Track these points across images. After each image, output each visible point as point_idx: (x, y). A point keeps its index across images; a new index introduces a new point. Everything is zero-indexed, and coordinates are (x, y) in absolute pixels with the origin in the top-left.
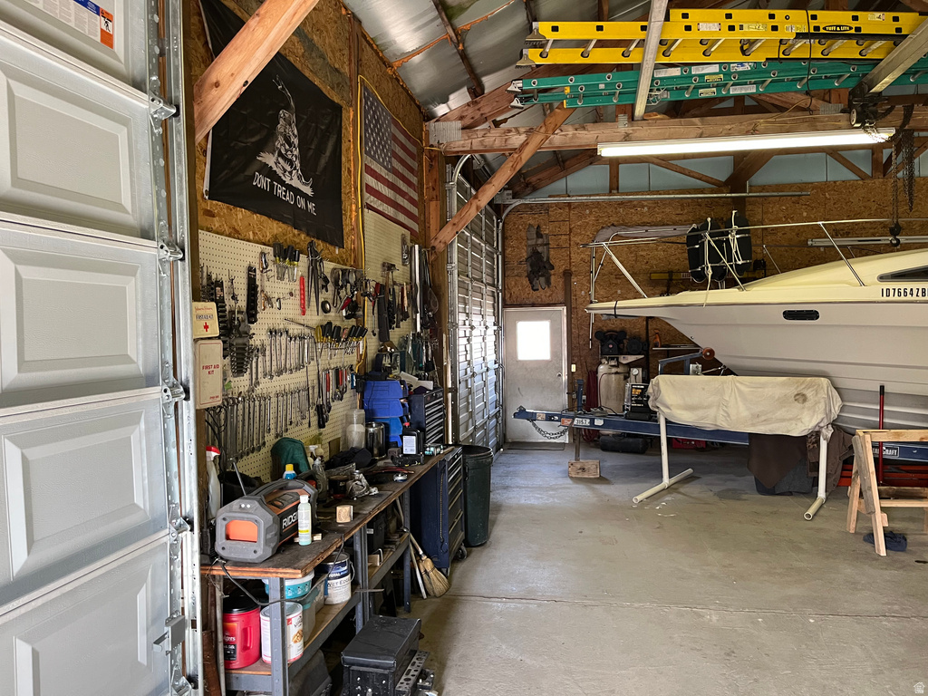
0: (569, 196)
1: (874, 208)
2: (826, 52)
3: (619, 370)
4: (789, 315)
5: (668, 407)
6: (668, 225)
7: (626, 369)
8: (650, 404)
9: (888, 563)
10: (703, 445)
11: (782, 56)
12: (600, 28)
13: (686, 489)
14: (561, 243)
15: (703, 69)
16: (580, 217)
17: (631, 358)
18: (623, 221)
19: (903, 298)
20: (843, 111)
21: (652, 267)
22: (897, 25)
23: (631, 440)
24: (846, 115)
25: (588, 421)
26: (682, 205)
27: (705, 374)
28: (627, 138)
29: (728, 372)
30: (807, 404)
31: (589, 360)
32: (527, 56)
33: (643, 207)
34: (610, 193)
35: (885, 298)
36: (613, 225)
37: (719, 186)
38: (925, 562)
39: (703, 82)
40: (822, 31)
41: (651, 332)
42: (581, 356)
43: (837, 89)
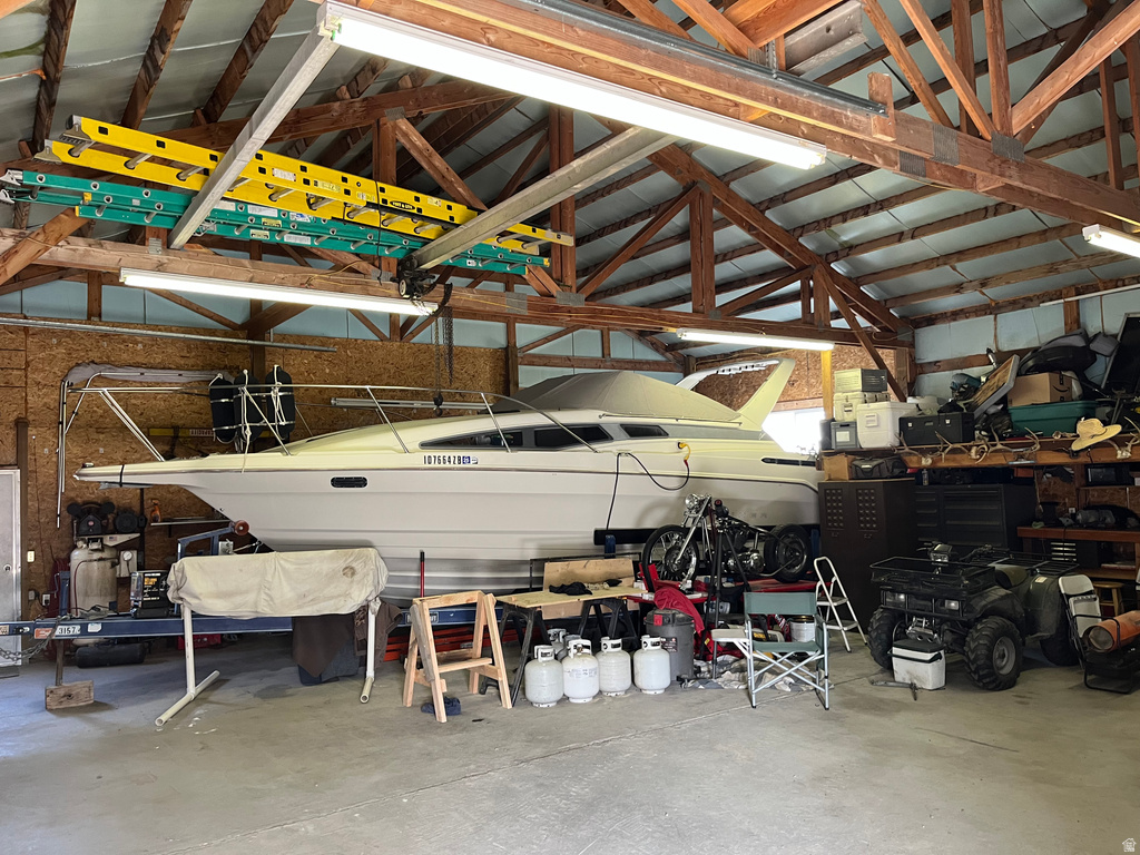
0: (25, 318)
1: (392, 371)
2: (386, 223)
3: (104, 555)
4: (337, 482)
5: (197, 598)
6: (170, 369)
7: (114, 553)
8: (170, 595)
9: (451, 728)
10: (218, 641)
11: (346, 218)
12: (161, 144)
13: (217, 695)
14: (13, 380)
15: (260, 210)
16: (43, 348)
17: (121, 539)
18: (108, 357)
19: (442, 465)
20: (392, 280)
21: (148, 419)
22: (451, 213)
23: (123, 647)
24: (395, 284)
25: (78, 627)
26: (188, 346)
27: (238, 553)
28: (160, 268)
29: (265, 549)
30: (356, 577)
31: (55, 544)
32: (50, 150)
33: (136, 343)
34: (89, 320)
35: (427, 465)
36: (93, 362)
37: (234, 329)
38: (480, 720)
39: (258, 222)
40: (389, 205)
41: (148, 503)
42: (41, 540)
43: (386, 258)
